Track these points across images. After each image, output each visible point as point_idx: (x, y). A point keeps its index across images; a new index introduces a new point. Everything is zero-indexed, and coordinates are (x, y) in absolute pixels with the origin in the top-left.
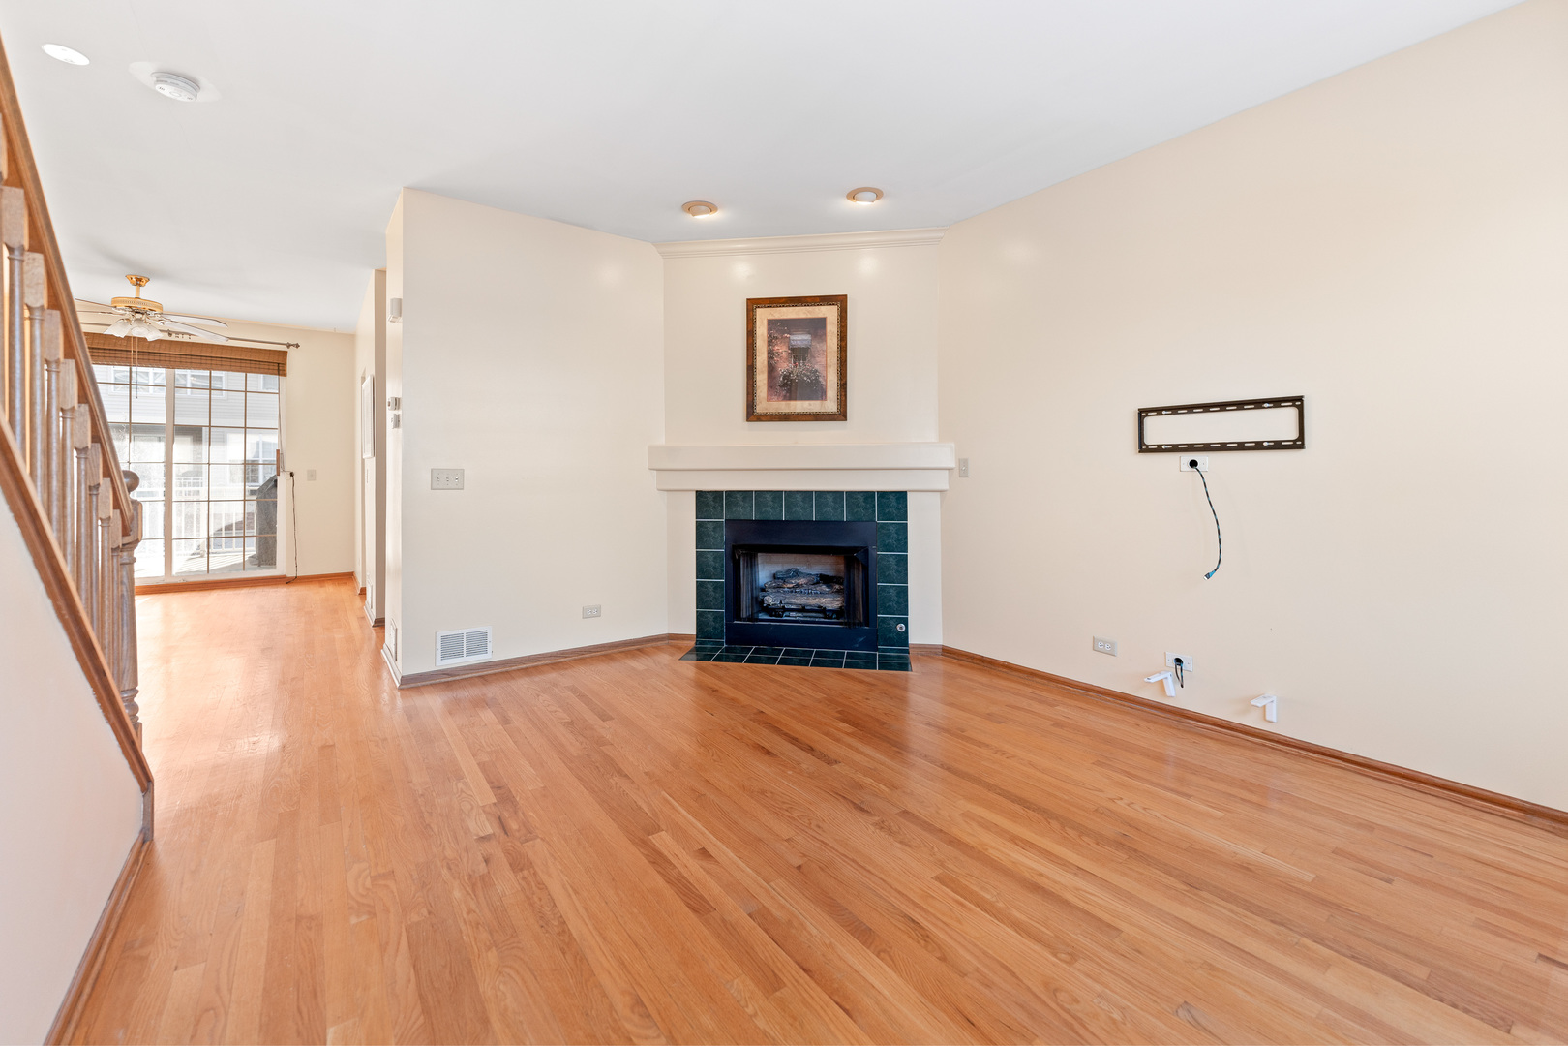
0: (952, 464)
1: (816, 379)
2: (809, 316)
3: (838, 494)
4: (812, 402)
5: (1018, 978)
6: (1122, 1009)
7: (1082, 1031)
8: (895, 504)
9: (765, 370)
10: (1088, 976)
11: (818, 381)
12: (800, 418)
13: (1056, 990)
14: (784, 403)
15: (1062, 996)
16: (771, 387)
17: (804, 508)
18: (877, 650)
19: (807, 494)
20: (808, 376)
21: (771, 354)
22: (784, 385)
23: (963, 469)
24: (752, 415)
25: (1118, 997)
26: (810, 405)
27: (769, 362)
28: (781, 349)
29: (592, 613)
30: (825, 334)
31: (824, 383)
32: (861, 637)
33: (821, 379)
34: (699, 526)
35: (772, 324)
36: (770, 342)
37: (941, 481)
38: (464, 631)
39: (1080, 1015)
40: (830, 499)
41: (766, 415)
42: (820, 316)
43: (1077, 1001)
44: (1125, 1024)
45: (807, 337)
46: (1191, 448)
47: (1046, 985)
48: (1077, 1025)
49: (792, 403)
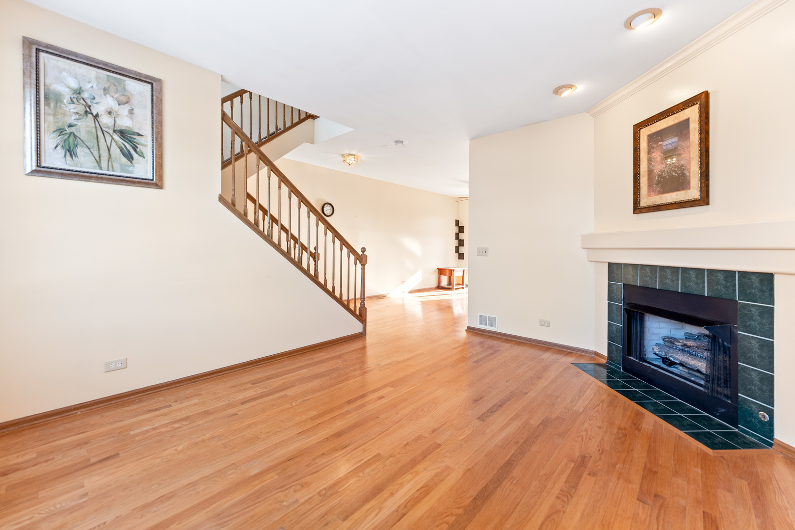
2: (676, 121)
3: (700, 271)
4: (678, 193)
5: (311, 475)
6: (288, 507)
7: (279, 490)
8: (758, 285)
10: (310, 499)
11: (683, 174)
12: (668, 207)
13: (302, 486)
14: (658, 197)
15: (299, 487)
16: (650, 186)
17: (672, 281)
18: (737, 427)
19: (675, 269)
20: (676, 172)
22: (659, 182)
24: (638, 208)
25: (295, 507)
26: (677, 195)
28: (657, 155)
29: (545, 324)
30: (689, 133)
31: (688, 174)
32: (723, 408)
34: (610, 285)
35: (650, 137)
36: (649, 152)
38: (488, 315)
39: (288, 491)
40: (693, 274)
42: (685, 118)
43: (295, 491)
44: (280, 505)
45: (675, 139)
47: (306, 483)
48: (282, 489)
49: (664, 196)
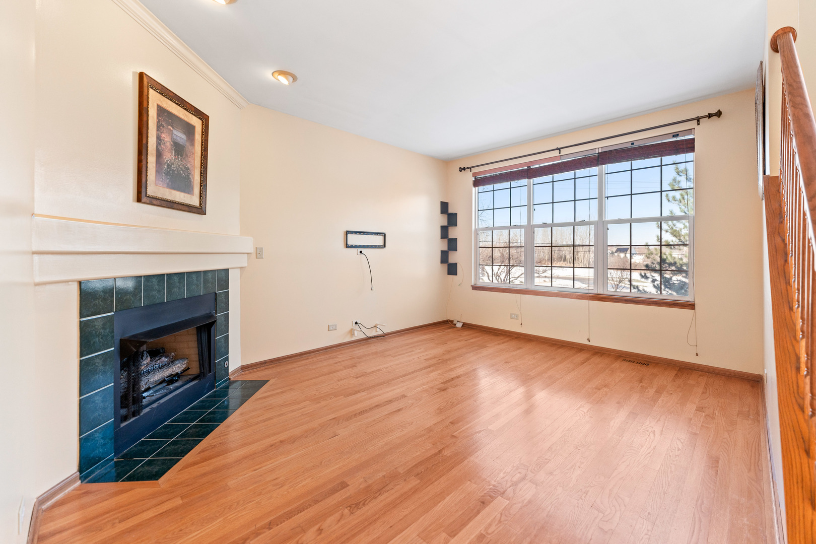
0: (251, 250)
1: (188, 176)
4: (185, 194)
9: (154, 152)
11: (189, 178)
20: (183, 171)
21: (159, 138)
22: (167, 172)
23: (259, 253)
27: (157, 147)
31: (192, 180)
33: (191, 177)
37: (243, 262)
41: (156, 198)
45: (184, 137)
46: (360, 247)
